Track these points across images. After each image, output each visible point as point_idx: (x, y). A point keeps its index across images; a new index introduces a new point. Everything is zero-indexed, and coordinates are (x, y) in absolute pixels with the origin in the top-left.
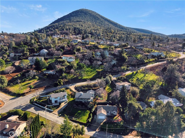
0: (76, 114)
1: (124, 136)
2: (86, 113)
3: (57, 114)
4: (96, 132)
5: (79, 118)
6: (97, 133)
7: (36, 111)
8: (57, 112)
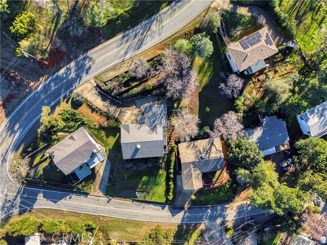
0: (139, 186)
1: (228, 206)
2: (159, 178)
3: (101, 194)
4: (185, 212)
5: (148, 193)
6: (187, 214)
7: (55, 202)
8: (98, 191)
